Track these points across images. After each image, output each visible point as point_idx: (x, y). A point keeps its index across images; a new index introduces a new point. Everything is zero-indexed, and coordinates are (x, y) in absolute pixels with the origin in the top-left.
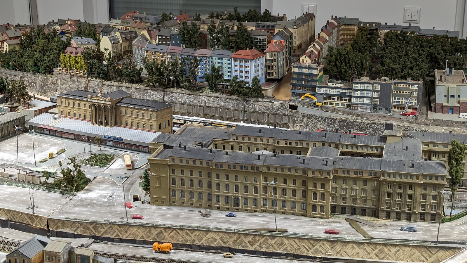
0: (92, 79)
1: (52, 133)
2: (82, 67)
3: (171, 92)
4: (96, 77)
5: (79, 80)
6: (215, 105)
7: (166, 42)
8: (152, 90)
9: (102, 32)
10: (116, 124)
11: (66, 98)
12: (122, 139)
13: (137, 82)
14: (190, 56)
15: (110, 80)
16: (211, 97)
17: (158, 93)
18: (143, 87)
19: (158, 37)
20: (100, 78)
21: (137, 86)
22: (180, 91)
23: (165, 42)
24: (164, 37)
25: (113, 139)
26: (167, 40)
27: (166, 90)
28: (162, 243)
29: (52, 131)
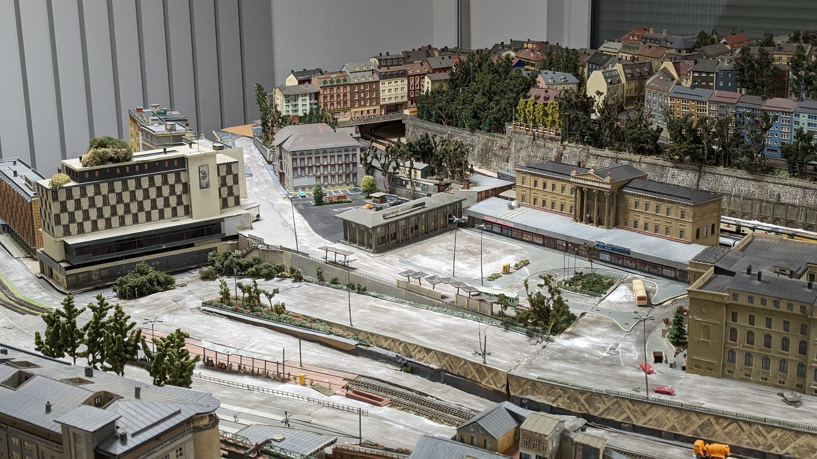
0: (570, 144)
1: (505, 231)
2: (554, 122)
3: (714, 174)
4: (577, 141)
5: (547, 144)
6: (797, 202)
7: (708, 82)
8: (677, 168)
9: (589, 63)
10: (617, 225)
11: (531, 174)
12: (628, 252)
13: (650, 153)
14: (753, 109)
15: (601, 147)
16: (791, 185)
17: (687, 174)
18: (660, 162)
19: (693, 74)
20: (584, 143)
21: (651, 159)
22: (730, 172)
23: (704, 84)
24: (704, 75)
25: (613, 249)
26: (708, 80)
27: (703, 169)
28: (710, 442)
29: (505, 229)
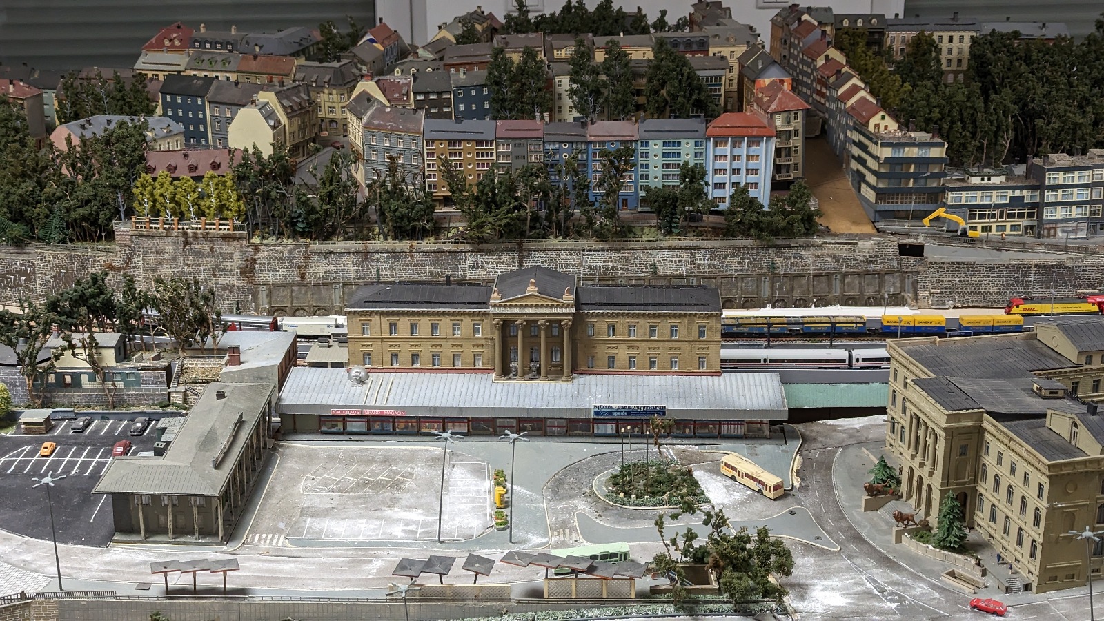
0: (265, 242)
5: (216, 248)
6: (683, 270)
7: (440, 109)
9: (164, 94)
11: (382, 313)
12: (661, 412)
14: (572, 143)
16: (670, 248)
19: (415, 97)
23: (435, 110)
24: (432, 97)
26: (441, 103)
27: (526, 246)
